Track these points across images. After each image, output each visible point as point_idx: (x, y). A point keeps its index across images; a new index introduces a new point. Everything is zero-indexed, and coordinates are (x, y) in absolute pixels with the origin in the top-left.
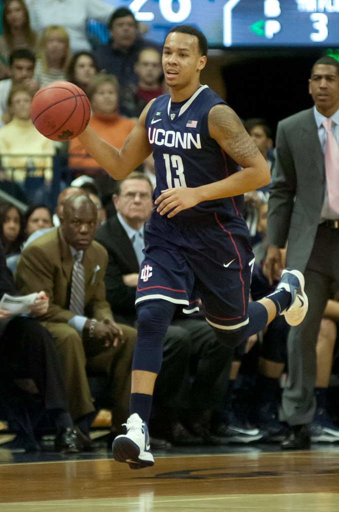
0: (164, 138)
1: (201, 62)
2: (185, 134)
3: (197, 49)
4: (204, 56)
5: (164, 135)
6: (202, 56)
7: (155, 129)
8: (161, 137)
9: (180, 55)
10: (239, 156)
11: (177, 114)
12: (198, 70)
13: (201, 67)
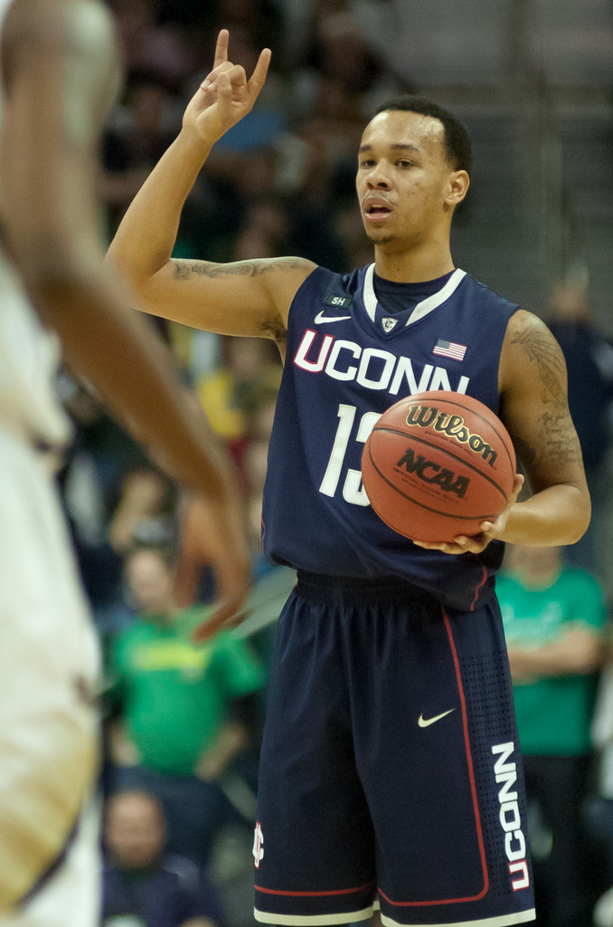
0: (357, 363)
1: (455, 185)
2: (428, 369)
3: (439, 151)
4: (463, 172)
5: (356, 356)
6: (457, 169)
7: (328, 340)
8: (345, 360)
9: (396, 164)
10: (557, 453)
11: (402, 320)
12: (446, 206)
13: (456, 198)
